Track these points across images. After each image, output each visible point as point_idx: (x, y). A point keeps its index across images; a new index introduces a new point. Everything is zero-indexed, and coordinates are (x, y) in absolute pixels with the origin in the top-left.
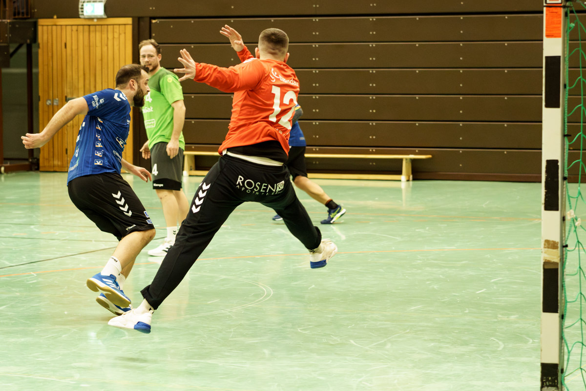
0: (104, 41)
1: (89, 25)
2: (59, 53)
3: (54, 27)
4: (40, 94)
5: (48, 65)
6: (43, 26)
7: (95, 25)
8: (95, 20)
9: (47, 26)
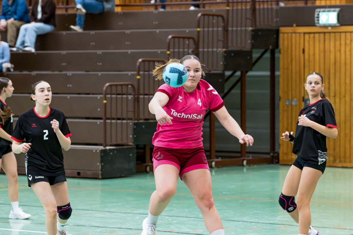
0: (338, 48)
1: (325, 33)
2: (297, 57)
3: (294, 35)
4: (281, 94)
5: (288, 69)
6: (284, 33)
7: (330, 33)
8: (330, 28)
9: (288, 33)
